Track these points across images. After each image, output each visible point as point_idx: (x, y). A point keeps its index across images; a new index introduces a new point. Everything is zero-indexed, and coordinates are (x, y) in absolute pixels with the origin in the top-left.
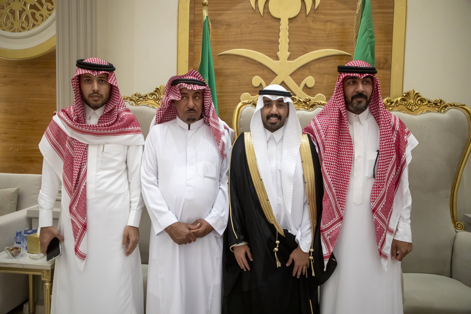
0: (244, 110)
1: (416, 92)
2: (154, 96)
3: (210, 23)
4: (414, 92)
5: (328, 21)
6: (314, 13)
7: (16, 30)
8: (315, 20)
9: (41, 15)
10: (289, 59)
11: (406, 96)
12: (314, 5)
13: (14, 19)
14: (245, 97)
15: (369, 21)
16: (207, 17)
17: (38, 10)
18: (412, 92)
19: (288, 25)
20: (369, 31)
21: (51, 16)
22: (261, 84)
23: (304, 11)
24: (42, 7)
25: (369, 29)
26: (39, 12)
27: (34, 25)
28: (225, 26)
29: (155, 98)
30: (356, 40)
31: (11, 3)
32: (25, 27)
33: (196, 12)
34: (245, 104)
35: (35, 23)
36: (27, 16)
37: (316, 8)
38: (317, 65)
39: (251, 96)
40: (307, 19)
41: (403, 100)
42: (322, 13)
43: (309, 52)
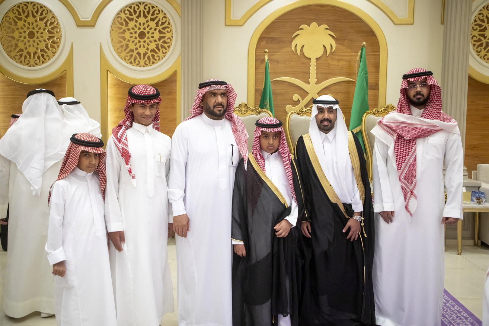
0: (292, 117)
1: (392, 105)
2: (238, 109)
3: (269, 63)
4: (391, 105)
5: (340, 60)
6: (332, 54)
7: (142, 66)
8: (332, 59)
9: (158, 56)
10: (316, 83)
11: (387, 107)
12: (331, 49)
13: (140, 58)
14: (288, 107)
15: (364, 65)
16: (268, 59)
17: (156, 53)
18: (390, 105)
19: (316, 62)
20: (365, 70)
21: (166, 57)
22: (299, 100)
23: (325, 53)
24: (159, 51)
25: (365, 69)
26: (157, 55)
27: (153, 63)
28: (275, 63)
29: (239, 110)
30: (358, 75)
31: (138, 48)
32: (148, 64)
33: (257, 53)
34: (292, 113)
35: (154, 61)
36: (149, 57)
37: (333, 51)
38: (334, 87)
39: (293, 107)
40: (328, 58)
41: (385, 110)
42: (337, 55)
43: (329, 79)
